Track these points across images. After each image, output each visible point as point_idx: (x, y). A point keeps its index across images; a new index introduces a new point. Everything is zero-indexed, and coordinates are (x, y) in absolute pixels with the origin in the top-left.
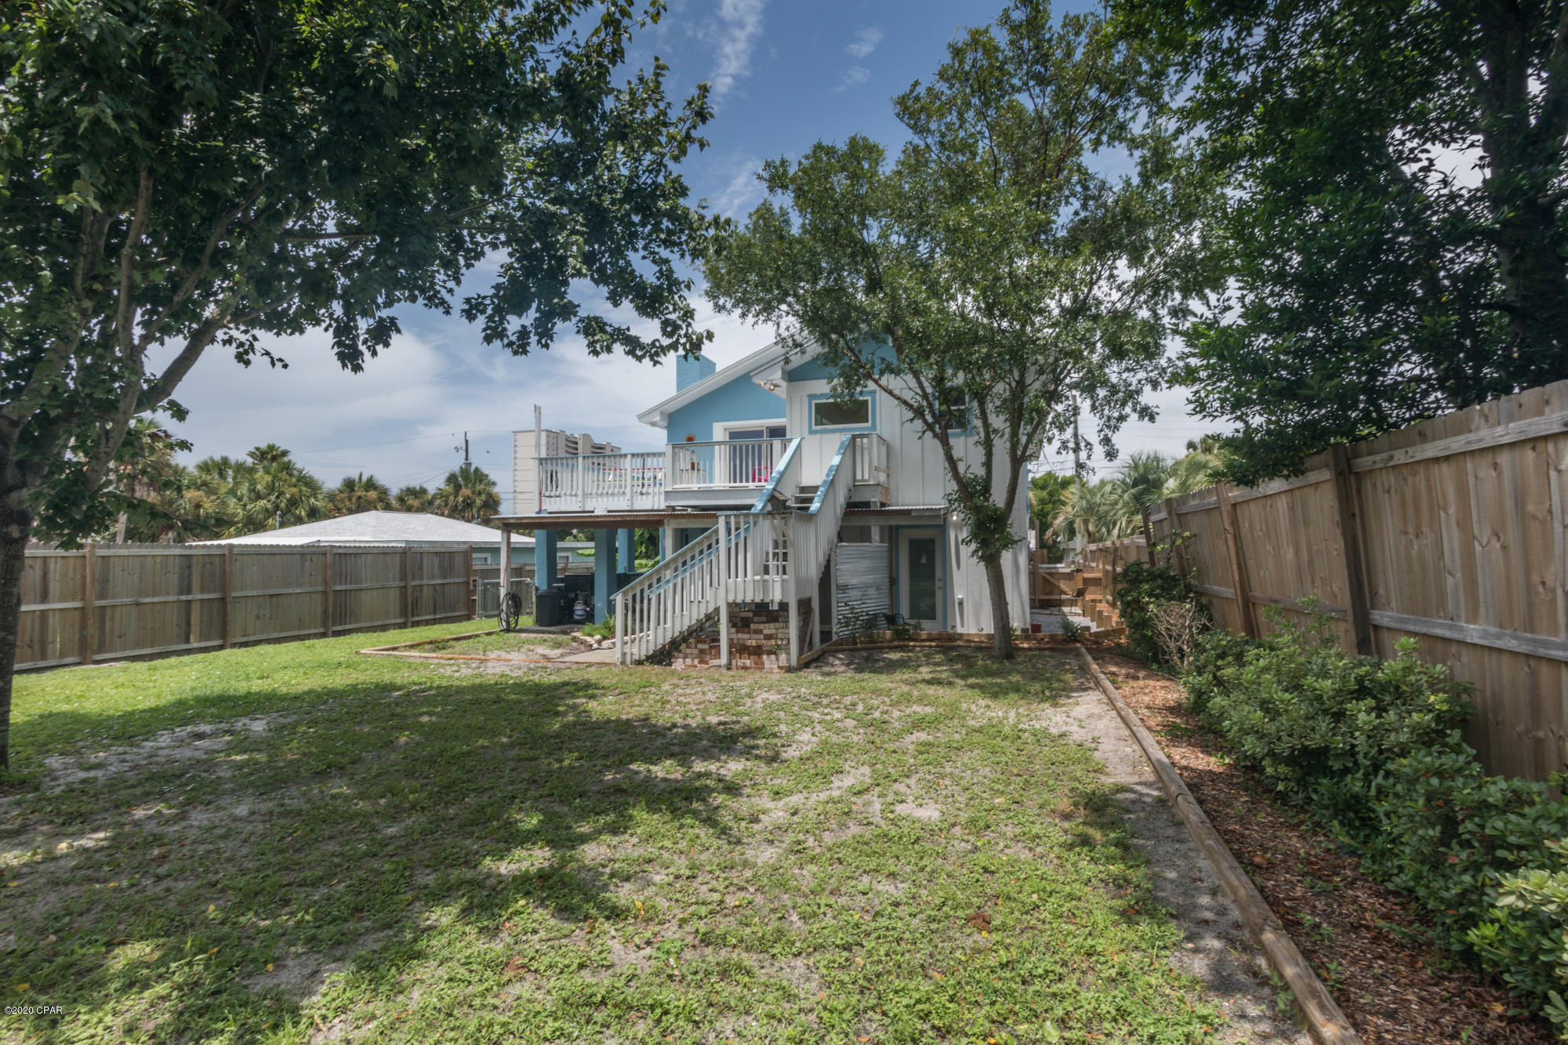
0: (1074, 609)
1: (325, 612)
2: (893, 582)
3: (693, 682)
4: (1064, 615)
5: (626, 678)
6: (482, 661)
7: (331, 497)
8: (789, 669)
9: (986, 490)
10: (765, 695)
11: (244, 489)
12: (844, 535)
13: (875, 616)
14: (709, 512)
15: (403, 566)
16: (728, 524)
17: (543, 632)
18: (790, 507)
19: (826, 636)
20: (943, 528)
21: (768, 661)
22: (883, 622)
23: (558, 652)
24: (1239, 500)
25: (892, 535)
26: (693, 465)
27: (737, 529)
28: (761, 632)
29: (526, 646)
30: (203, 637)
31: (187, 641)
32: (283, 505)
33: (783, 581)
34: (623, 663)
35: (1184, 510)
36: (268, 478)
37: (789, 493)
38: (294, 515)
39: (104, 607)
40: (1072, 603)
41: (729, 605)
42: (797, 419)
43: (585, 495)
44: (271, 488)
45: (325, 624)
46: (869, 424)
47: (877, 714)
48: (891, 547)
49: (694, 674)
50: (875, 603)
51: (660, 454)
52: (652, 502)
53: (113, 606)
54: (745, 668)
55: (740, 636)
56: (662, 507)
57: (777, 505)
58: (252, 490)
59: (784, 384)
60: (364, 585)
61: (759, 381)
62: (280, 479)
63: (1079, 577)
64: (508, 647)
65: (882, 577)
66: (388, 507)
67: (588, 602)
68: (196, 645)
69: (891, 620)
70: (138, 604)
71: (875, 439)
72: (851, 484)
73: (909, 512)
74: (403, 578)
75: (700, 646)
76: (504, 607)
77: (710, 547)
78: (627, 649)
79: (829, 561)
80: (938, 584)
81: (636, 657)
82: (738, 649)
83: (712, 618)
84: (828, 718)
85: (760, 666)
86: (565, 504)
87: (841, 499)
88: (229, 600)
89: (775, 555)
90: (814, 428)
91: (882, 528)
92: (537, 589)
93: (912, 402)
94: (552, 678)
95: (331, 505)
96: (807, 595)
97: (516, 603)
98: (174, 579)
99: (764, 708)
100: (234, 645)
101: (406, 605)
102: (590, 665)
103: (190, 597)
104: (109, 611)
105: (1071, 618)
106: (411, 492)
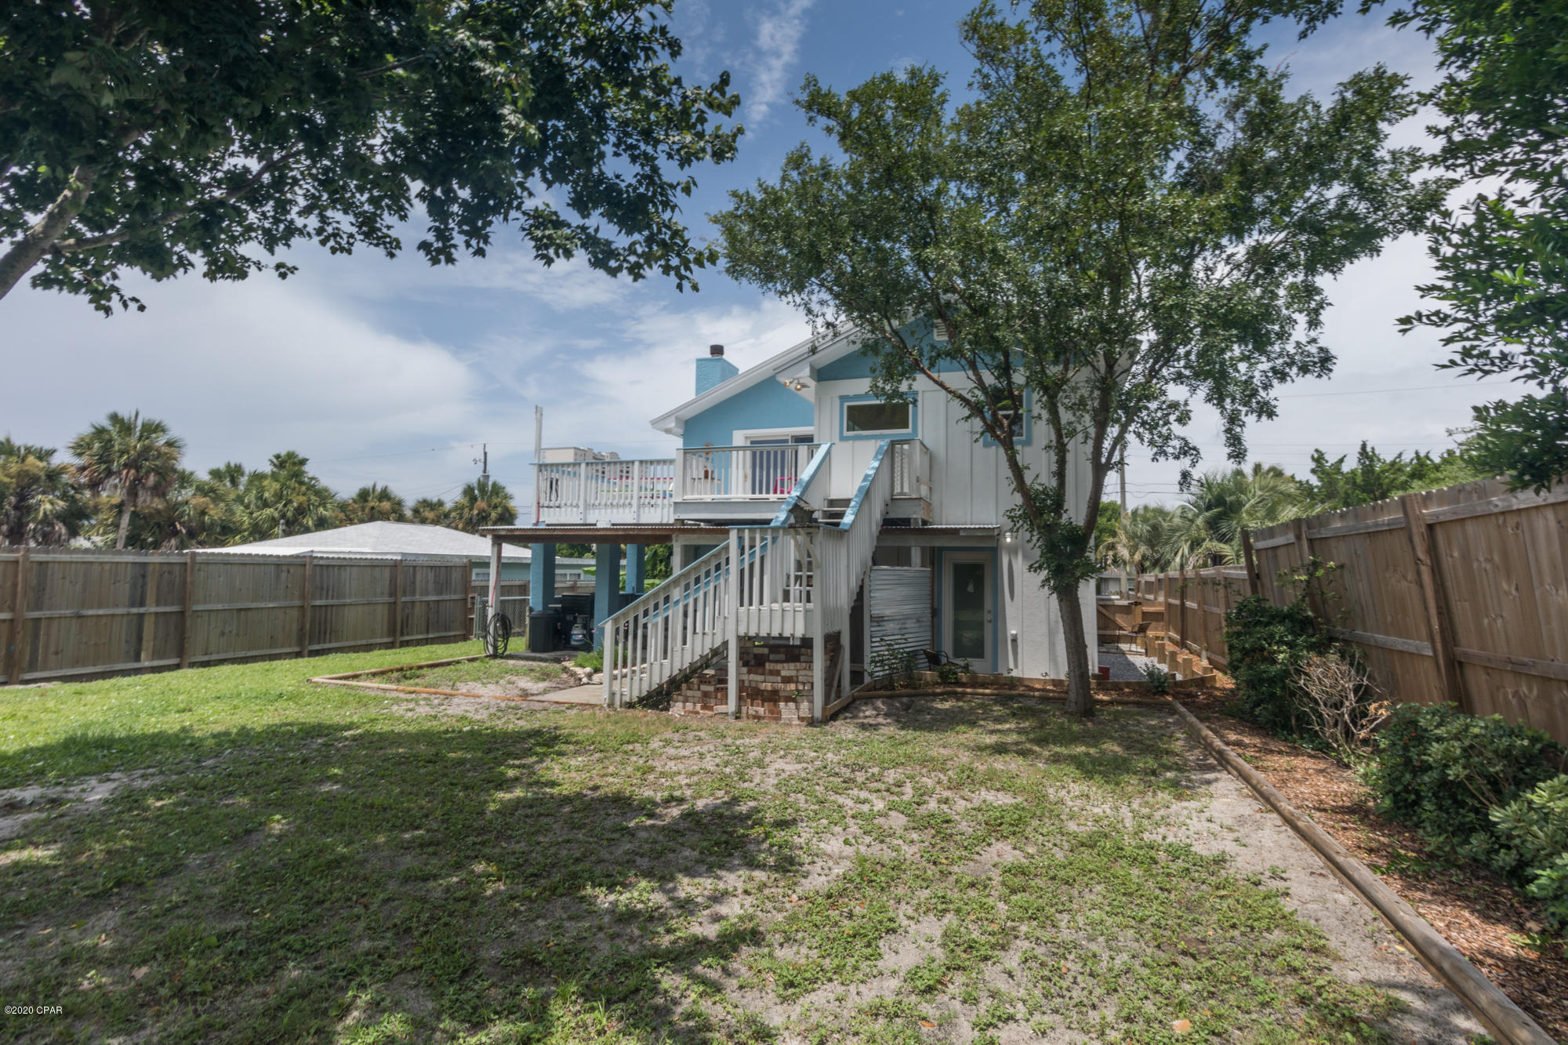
0: (1134, 647)
1: (302, 629)
2: (935, 612)
3: (690, 736)
4: (1123, 653)
5: (610, 727)
6: (448, 696)
7: (343, 507)
8: (812, 722)
9: (1058, 505)
10: (780, 764)
11: (251, 498)
12: (879, 557)
13: (913, 655)
14: (721, 527)
15: (393, 580)
16: (741, 539)
17: (534, 659)
18: (816, 520)
19: (857, 676)
20: (994, 552)
21: (787, 710)
22: (923, 661)
23: (542, 685)
24: (1442, 518)
25: (933, 557)
26: (706, 473)
27: (752, 547)
28: (778, 673)
29: (508, 677)
30: (155, 655)
31: (138, 659)
32: (289, 514)
33: (807, 611)
34: (611, 705)
35: (1324, 533)
36: (276, 486)
37: (816, 504)
38: (301, 525)
39: (38, 620)
40: (1131, 640)
41: (740, 639)
42: (827, 425)
43: (587, 506)
44: (279, 496)
45: (300, 642)
46: (910, 430)
47: (932, 805)
48: (933, 571)
49: (694, 724)
50: (915, 638)
51: (671, 462)
52: (659, 515)
53: (50, 619)
54: (757, 717)
55: (752, 677)
56: (672, 521)
57: (801, 517)
58: (260, 498)
59: (812, 383)
60: (348, 601)
61: (783, 379)
62: (288, 487)
63: (1138, 610)
64: (486, 678)
65: (922, 608)
66: (402, 519)
67: (587, 627)
68: (147, 664)
69: (934, 659)
70: (80, 617)
71: (918, 446)
72: (888, 497)
73: (956, 531)
74: (393, 593)
75: (704, 688)
76: (491, 630)
77: (718, 567)
78: (616, 687)
79: (862, 587)
80: (987, 617)
81: (627, 699)
82: (749, 694)
83: (719, 652)
84: (865, 808)
85: (776, 716)
86: (565, 515)
87: (877, 515)
88: (188, 613)
89: (798, 578)
90: (846, 433)
91: (923, 549)
92: (531, 610)
93: (968, 396)
94: (521, 723)
95: (342, 515)
96: (836, 629)
97: (506, 626)
98: (125, 589)
99: (777, 786)
100: (192, 665)
101: (395, 624)
102: (571, 706)
103: (142, 610)
104: (43, 624)
105: (1131, 658)
106: (426, 504)
